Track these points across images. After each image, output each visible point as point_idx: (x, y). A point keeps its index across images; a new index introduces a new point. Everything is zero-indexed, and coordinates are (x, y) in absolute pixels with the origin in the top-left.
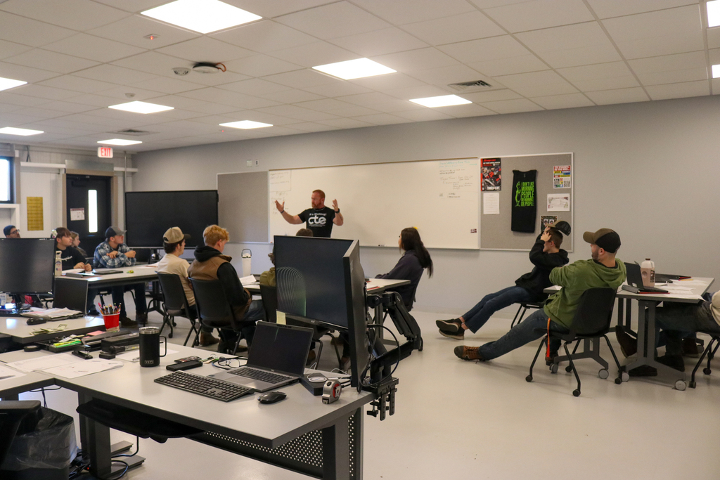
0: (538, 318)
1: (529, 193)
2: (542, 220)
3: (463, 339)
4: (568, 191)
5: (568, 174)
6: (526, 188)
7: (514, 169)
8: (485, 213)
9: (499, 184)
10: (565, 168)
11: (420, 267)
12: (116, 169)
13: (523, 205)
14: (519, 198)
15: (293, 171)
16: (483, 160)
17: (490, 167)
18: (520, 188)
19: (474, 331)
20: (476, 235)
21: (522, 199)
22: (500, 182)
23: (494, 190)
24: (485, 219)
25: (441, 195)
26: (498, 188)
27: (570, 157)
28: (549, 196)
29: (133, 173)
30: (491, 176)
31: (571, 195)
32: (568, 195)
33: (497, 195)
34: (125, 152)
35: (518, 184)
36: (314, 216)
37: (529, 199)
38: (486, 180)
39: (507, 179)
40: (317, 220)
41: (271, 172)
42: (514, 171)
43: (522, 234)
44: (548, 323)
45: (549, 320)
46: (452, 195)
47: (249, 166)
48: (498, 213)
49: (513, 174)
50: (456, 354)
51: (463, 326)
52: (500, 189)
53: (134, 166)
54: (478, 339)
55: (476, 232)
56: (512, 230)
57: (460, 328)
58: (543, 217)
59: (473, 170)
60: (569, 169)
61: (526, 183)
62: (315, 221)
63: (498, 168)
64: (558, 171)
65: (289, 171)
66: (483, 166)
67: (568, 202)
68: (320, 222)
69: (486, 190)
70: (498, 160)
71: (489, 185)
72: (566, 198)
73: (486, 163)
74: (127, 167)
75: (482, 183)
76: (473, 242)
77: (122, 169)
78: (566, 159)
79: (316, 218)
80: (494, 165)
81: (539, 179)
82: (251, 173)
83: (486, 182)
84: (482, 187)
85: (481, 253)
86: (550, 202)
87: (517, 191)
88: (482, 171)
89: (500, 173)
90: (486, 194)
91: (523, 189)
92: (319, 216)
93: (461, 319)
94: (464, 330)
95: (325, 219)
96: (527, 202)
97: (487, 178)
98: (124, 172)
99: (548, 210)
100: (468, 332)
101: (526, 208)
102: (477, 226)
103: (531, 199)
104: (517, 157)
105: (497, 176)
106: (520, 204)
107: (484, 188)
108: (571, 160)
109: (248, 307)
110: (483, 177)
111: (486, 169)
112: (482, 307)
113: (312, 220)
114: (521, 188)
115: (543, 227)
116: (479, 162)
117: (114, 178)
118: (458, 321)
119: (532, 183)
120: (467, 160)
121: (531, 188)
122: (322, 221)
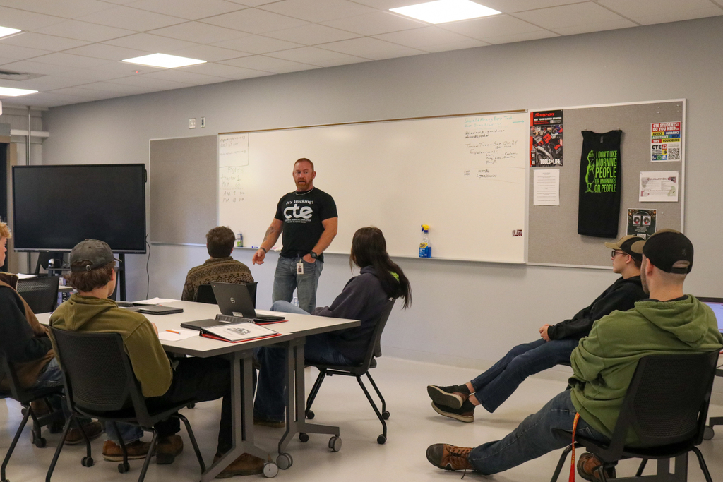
0: (559, 408)
1: (608, 171)
2: (631, 216)
3: (472, 421)
4: (676, 166)
5: (677, 136)
6: (605, 161)
7: (585, 129)
8: (536, 203)
9: (560, 156)
10: (671, 126)
11: (384, 296)
12: (14, 132)
13: (597, 190)
14: (591, 178)
15: (251, 134)
16: (534, 115)
17: (545, 125)
18: (593, 161)
19: (491, 408)
20: (521, 241)
21: (597, 181)
22: (562, 151)
23: (551, 165)
24: (536, 213)
25: (467, 173)
26: (557, 161)
27: (681, 106)
28: (644, 175)
29: (43, 139)
30: (547, 141)
31: (680, 174)
32: (675, 174)
33: (555, 173)
34: (29, 107)
35: (590, 154)
36: (293, 205)
37: (608, 181)
38: (539, 147)
39: (573, 146)
40: (298, 212)
41: (221, 137)
42: (584, 133)
43: (597, 240)
44: (575, 422)
45: (576, 417)
46: (484, 174)
47: (192, 127)
48: (557, 203)
49: (581, 139)
50: (430, 460)
51: (472, 398)
52: (562, 163)
53: (45, 129)
54: (500, 422)
55: (521, 235)
56: (580, 231)
57: (466, 402)
58: (633, 212)
59: (518, 131)
60: (678, 127)
61: (604, 153)
62: (294, 213)
63: (558, 127)
64: (659, 132)
65: (246, 135)
66: (534, 124)
67: (676, 185)
68: (302, 214)
69: (538, 165)
70: (559, 113)
71: (544, 156)
72: (672, 179)
73: (538, 119)
74: (32, 129)
75: (531, 153)
76: (516, 252)
77: (24, 133)
78: (673, 110)
79: (295, 208)
80: (552, 122)
81: (627, 147)
82: (196, 138)
83: (539, 151)
84: (531, 159)
85: (529, 270)
86: (644, 186)
87: (589, 167)
88: (533, 133)
89: (561, 135)
90: (539, 172)
91: (598, 162)
92: (301, 205)
93: (469, 386)
94: (474, 406)
95: (310, 210)
96: (605, 184)
97: (540, 144)
98: (27, 137)
99: (641, 199)
100: (480, 410)
101: (603, 195)
102: (522, 224)
103: (611, 181)
104: (590, 109)
105: (556, 141)
106: (593, 188)
107: (535, 162)
108: (681, 112)
109: (48, 363)
110: (533, 143)
111: (538, 130)
112: (505, 368)
113: (290, 212)
114: (595, 162)
115: (632, 229)
116: (527, 118)
117: (11, 147)
118: (463, 390)
119: (614, 153)
120: (509, 115)
121: (612, 162)
122: (306, 214)
